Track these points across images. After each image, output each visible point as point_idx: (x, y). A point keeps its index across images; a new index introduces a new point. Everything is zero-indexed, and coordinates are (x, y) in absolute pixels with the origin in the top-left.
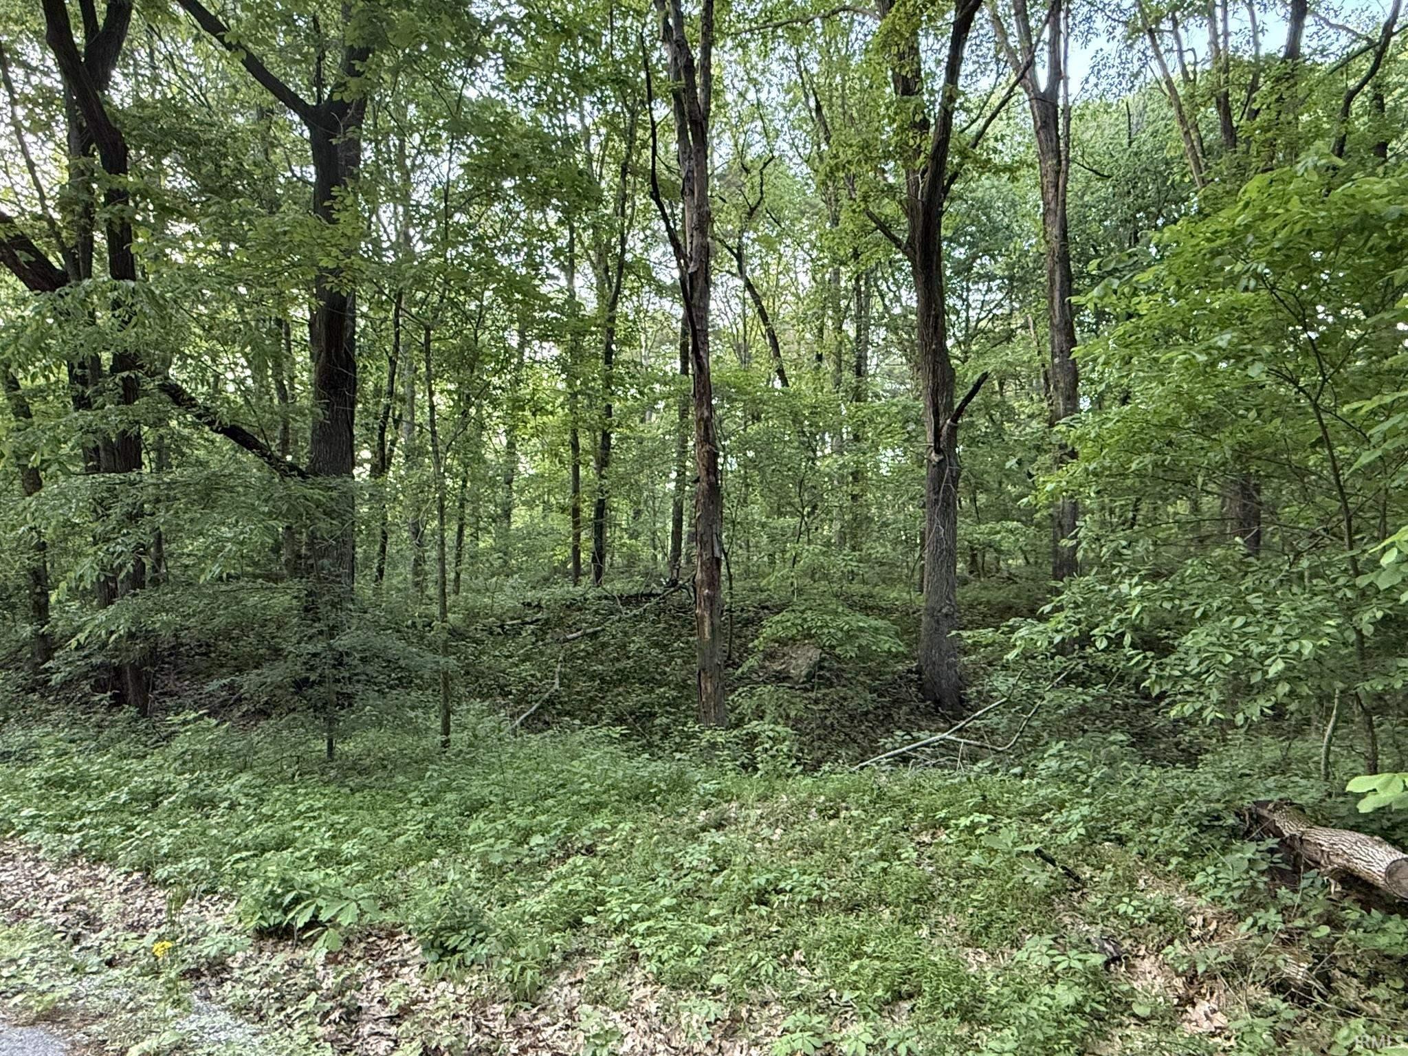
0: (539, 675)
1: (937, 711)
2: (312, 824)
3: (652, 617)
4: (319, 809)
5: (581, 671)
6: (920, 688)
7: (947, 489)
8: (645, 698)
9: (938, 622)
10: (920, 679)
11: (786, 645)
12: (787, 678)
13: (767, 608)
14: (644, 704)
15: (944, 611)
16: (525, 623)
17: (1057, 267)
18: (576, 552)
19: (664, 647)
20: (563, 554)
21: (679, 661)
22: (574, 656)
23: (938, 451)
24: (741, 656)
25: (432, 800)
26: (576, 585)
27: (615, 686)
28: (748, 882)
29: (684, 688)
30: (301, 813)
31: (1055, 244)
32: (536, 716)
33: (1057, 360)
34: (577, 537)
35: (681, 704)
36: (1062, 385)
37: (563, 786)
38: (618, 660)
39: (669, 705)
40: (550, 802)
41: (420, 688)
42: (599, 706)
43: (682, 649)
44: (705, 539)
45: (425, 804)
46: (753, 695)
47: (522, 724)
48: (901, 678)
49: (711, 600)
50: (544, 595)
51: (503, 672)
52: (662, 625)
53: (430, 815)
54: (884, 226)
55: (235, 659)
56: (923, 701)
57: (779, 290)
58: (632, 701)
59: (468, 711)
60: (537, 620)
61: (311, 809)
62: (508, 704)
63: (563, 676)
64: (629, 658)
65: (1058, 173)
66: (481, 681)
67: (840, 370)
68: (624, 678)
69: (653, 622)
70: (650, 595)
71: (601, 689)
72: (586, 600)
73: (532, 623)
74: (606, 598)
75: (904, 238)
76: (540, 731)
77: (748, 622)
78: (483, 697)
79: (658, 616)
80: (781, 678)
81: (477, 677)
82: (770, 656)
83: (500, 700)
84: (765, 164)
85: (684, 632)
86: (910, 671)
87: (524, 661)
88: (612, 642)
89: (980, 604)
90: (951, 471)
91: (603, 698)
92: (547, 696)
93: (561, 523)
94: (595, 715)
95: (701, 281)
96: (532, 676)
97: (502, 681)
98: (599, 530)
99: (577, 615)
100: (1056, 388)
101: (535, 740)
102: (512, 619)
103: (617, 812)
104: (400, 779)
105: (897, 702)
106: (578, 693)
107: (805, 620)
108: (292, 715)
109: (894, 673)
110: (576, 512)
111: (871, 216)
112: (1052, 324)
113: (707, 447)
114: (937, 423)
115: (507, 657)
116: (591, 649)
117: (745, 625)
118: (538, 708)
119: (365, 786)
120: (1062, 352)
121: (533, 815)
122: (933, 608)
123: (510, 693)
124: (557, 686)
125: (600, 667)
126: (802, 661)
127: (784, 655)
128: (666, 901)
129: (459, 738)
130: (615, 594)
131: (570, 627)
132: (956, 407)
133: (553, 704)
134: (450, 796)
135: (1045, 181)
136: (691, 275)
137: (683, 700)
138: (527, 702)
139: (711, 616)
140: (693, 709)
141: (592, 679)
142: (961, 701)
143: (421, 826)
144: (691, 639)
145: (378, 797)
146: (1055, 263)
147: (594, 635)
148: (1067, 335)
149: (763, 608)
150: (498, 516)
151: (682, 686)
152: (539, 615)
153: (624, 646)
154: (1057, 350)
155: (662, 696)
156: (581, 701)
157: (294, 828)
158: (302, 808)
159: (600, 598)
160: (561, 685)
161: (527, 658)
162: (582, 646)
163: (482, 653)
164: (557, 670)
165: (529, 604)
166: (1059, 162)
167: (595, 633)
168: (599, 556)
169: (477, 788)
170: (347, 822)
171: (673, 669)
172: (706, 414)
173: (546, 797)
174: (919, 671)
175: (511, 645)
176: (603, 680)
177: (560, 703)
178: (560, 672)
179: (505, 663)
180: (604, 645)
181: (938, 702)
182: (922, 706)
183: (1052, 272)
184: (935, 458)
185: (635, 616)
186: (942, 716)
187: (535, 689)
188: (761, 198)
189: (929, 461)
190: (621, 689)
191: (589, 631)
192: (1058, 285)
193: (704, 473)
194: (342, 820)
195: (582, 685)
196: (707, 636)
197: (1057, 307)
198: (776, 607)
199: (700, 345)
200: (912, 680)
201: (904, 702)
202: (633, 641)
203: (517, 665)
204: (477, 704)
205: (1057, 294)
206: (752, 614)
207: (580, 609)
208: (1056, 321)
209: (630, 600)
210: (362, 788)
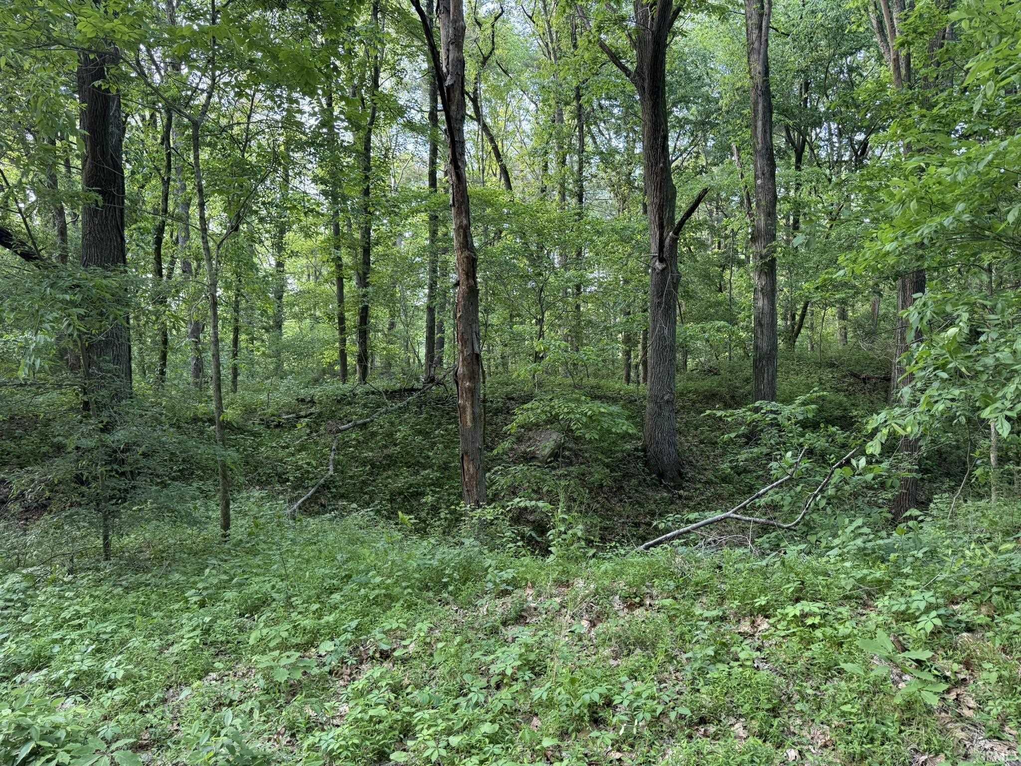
0: (314, 463)
1: (661, 483)
2: (74, 635)
3: (415, 409)
4: (85, 615)
5: (353, 458)
6: (646, 464)
7: (669, 293)
8: (412, 480)
9: (660, 407)
10: (645, 456)
11: (531, 430)
12: (534, 458)
13: (513, 399)
14: (411, 485)
15: (666, 398)
16: (299, 417)
17: (760, 100)
18: (343, 355)
19: (426, 434)
20: (331, 355)
21: (440, 446)
22: (346, 445)
23: (661, 260)
24: (493, 440)
25: (210, 599)
26: (344, 383)
27: (384, 470)
28: (576, 697)
29: (445, 469)
30: (65, 621)
31: (759, 80)
32: (313, 499)
33: (759, 182)
34: (343, 341)
35: (444, 484)
36: (763, 203)
37: (349, 577)
38: (386, 447)
39: (433, 485)
40: (336, 597)
41: (201, 478)
42: (371, 488)
43: (442, 436)
44: (466, 337)
45: (202, 605)
46: (507, 474)
47: (300, 508)
48: (629, 456)
49: (473, 392)
50: (317, 392)
51: (281, 461)
52: (424, 416)
53: (207, 619)
54: (615, 58)
55: (18, 457)
56: (649, 475)
57: (507, 135)
58: (400, 483)
59: (248, 498)
60: (311, 414)
61: (77, 615)
62: (286, 490)
63: (337, 463)
64: (396, 445)
65: (761, 16)
66: (260, 470)
67: (563, 198)
68: (391, 462)
69: (416, 413)
70: (412, 390)
71: (371, 474)
72: (355, 395)
73: (305, 417)
74: (373, 393)
75: (632, 67)
76: (318, 513)
77: (497, 411)
78: (262, 484)
79: (420, 407)
80: (528, 458)
81: (256, 467)
82: (519, 440)
83: (278, 487)
84: (496, 19)
85: (443, 421)
86: (636, 449)
87: (300, 451)
88: (381, 431)
89: (690, 392)
90: (673, 279)
91: (374, 481)
92: (322, 481)
93: (327, 331)
94: (367, 496)
95: (457, 94)
96: (308, 464)
97: (279, 470)
98: (363, 335)
99: (348, 409)
100: (758, 205)
101: (313, 523)
102: (288, 413)
103: (409, 606)
104: (176, 576)
105: (627, 476)
106: (351, 477)
107: (553, 407)
108: (74, 510)
109: (623, 451)
110: (342, 320)
111: (603, 46)
112: (756, 151)
113: (466, 253)
114: (661, 235)
115: (283, 448)
116: (361, 438)
117: (496, 414)
118: (315, 492)
119: (139, 585)
120: (763, 174)
121: (319, 614)
122: (657, 396)
123: (288, 480)
124: (331, 472)
125: (370, 454)
126: (546, 444)
127: (530, 439)
128: (487, 728)
129: (240, 528)
130: (381, 389)
131: (341, 419)
132: (676, 222)
133: (329, 488)
134: (230, 595)
135: (750, 22)
136: (448, 88)
137: (445, 480)
138: (304, 488)
139: (473, 406)
140: (454, 488)
141: (364, 464)
142: (680, 474)
143: (198, 632)
144: (450, 427)
145: (154, 596)
146: (758, 96)
147: (364, 425)
148: (768, 159)
149: (510, 399)
150: (271, 327)
151: (445, 467)
152: (313, 410)
153: (390, 435)
154: (759, 173)
155: (426, 478)
156: (355, 484)
157: (55, 641)
158: (66, 614)
159: (367, 393)
160: (335, 470)
161: (302, 448)
162: (354, 436)
163: (260, 444)
164: (331, 458)
165: (303, 400)
166: (762, 7)
167: (365, 424)
168: (363, 358)
169: (257, 586)
170: (114, 632)
171: (437, 455)
172: (465, 222)
173: (332, 590)
174: (644, 450)
175: (287, 437)
176: (373, 466)
177: (335, 487)
178: (334, 460)
179: (282, 453)
180: (374, 434)
181: (661, 475)
182: (648, 478)
183: (756, 103)
184: (659, 266)
185: (400, 408)
186: (665, 487)
187: (311, 476)
188: (493, 49)
189: (654, 269)
190: (390, 473)
191: (359, 422)
192: (760, 115)
193: (464, 277)
194: (109, 630)
195: (355, 470)
196: (469, 424)
197: (759, 135)
198: (521, 397)
199: (458, 156)
200: (639, 457)
201: (633, 476)
202: (399, 430)
203: (293, 455)
204: (257, 493)
205: (760, 124)
206: (500, 404)
207: (350, 403)
208: (759, 147)
209: (393, 394)
210: (136, 587)
